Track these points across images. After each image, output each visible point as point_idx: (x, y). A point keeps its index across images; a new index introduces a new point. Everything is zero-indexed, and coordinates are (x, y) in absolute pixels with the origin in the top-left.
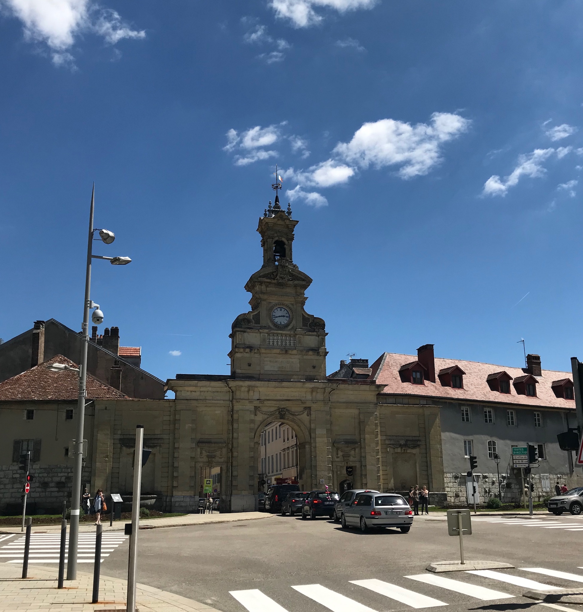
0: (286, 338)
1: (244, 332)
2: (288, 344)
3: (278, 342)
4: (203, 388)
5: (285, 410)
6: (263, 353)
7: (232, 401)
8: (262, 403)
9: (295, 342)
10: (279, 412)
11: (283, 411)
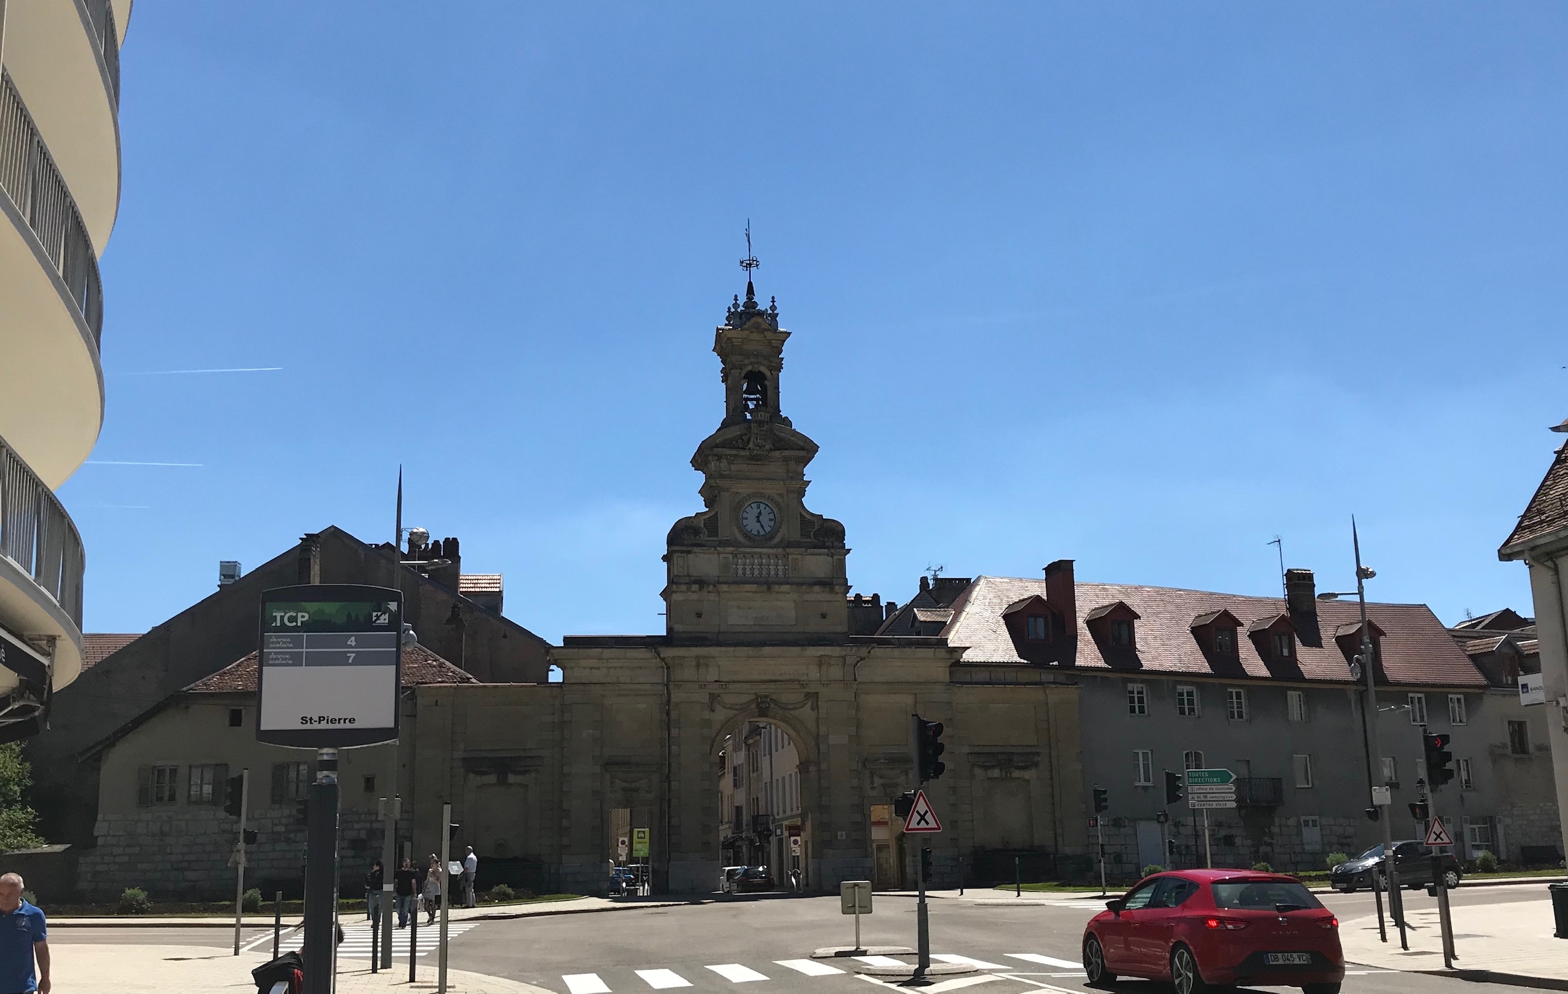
0: (768, 560)
1: (689, 552)
2: (772, 572)
3: (754, 569)
4: (612, 661)
5: (768, 700)
6: (724, 592)
7: (667, 685)
8: (724, 688)
9: (786, 567)
10: (757, 705)
11: (764, 702)
